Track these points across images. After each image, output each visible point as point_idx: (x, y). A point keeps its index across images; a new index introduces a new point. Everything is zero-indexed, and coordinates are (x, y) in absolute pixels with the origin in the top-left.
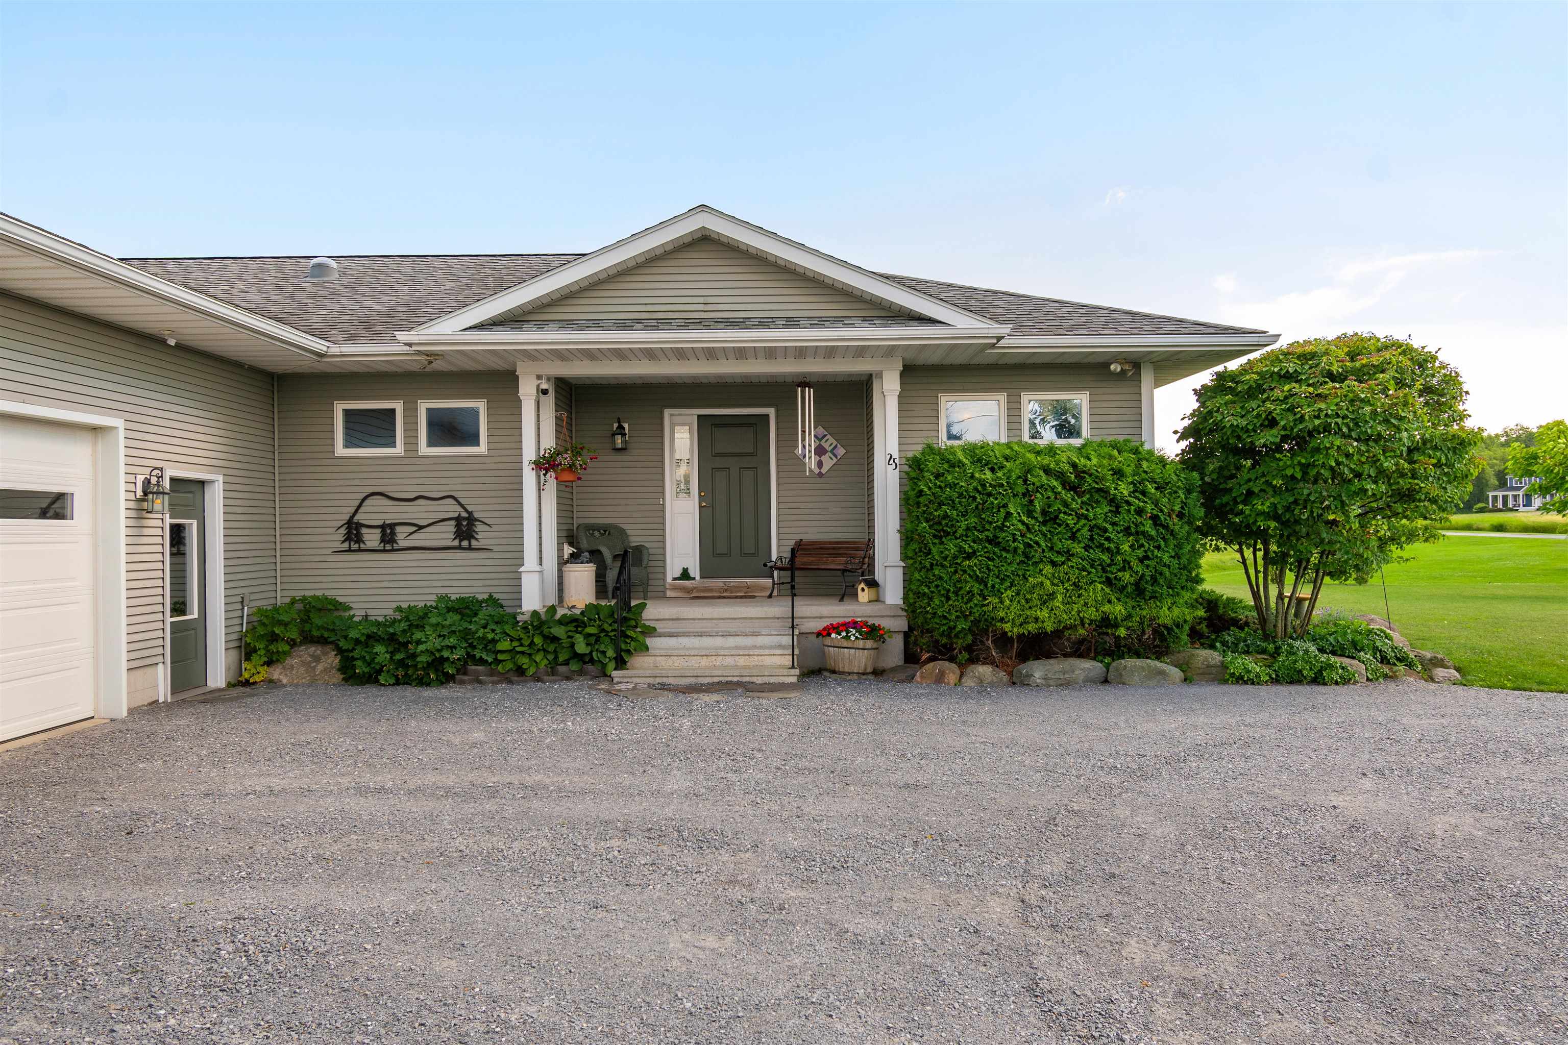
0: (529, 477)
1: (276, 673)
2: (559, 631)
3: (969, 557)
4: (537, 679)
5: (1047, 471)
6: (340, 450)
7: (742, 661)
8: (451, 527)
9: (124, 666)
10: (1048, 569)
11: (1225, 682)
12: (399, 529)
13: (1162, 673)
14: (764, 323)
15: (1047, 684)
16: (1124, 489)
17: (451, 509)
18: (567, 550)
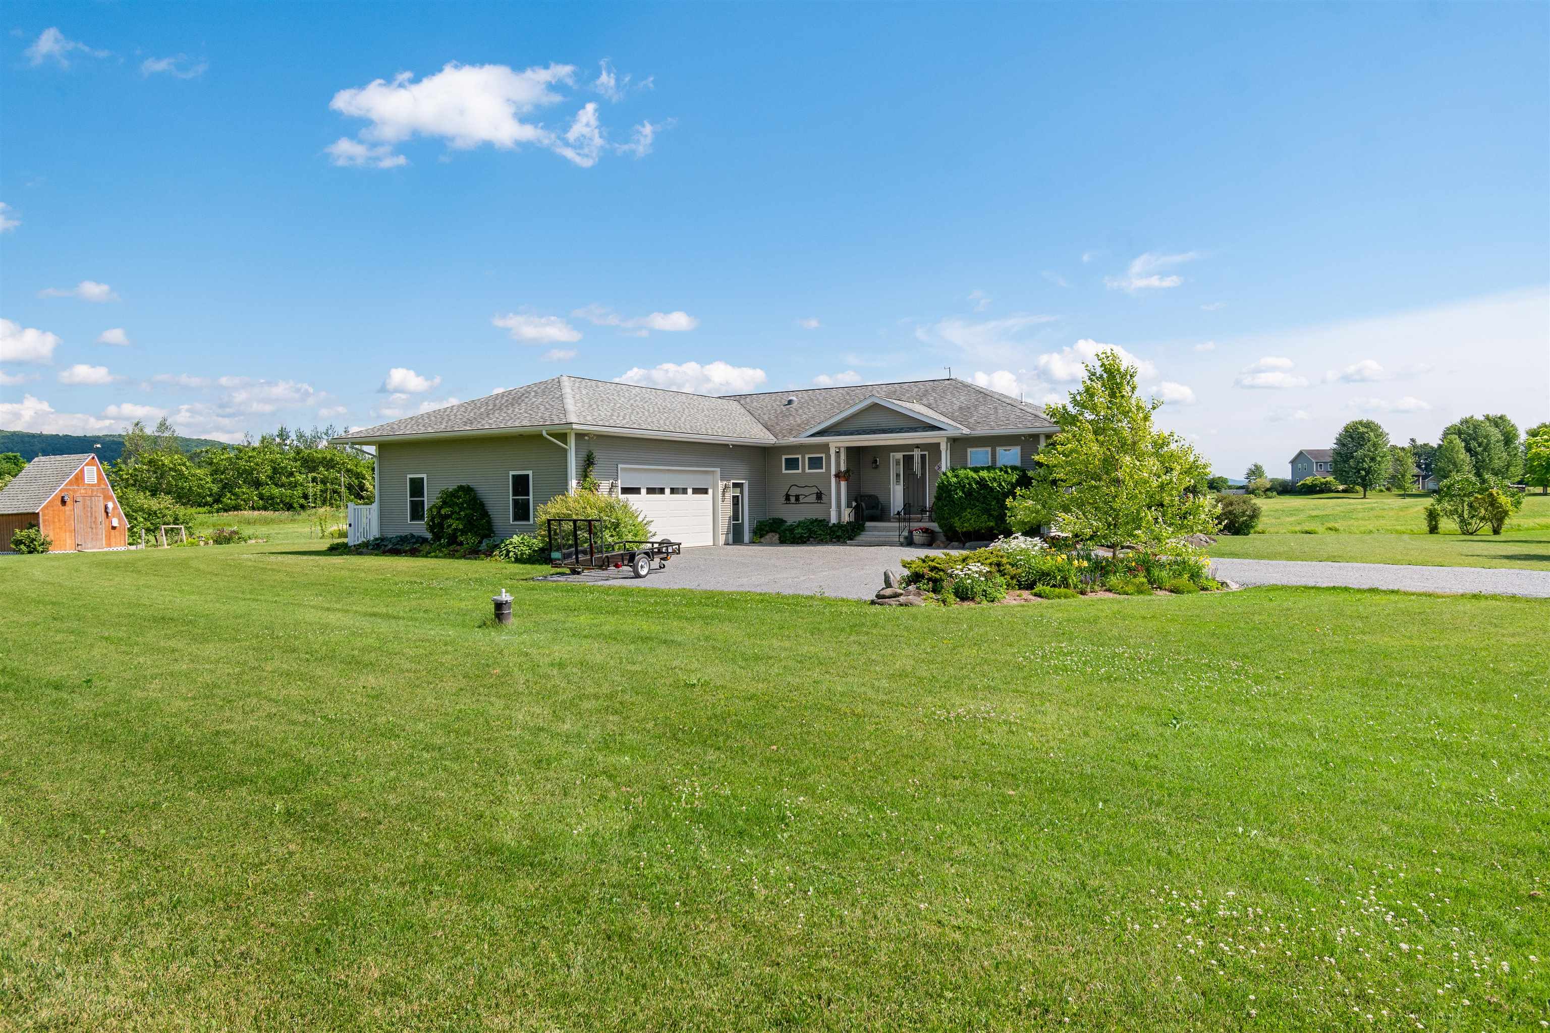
0: (833, 480)
1: (762, 540)
2: (835, 529)
3: (946, 507)
4: (826, 542)
6: (784, 471)
7: (887, 539)
8: (815, 496)
9: (720, 533)
10: (969, 511)
12: (800, 497)
14: (892, 431)
17: (816, 490)
18: (854, 504)
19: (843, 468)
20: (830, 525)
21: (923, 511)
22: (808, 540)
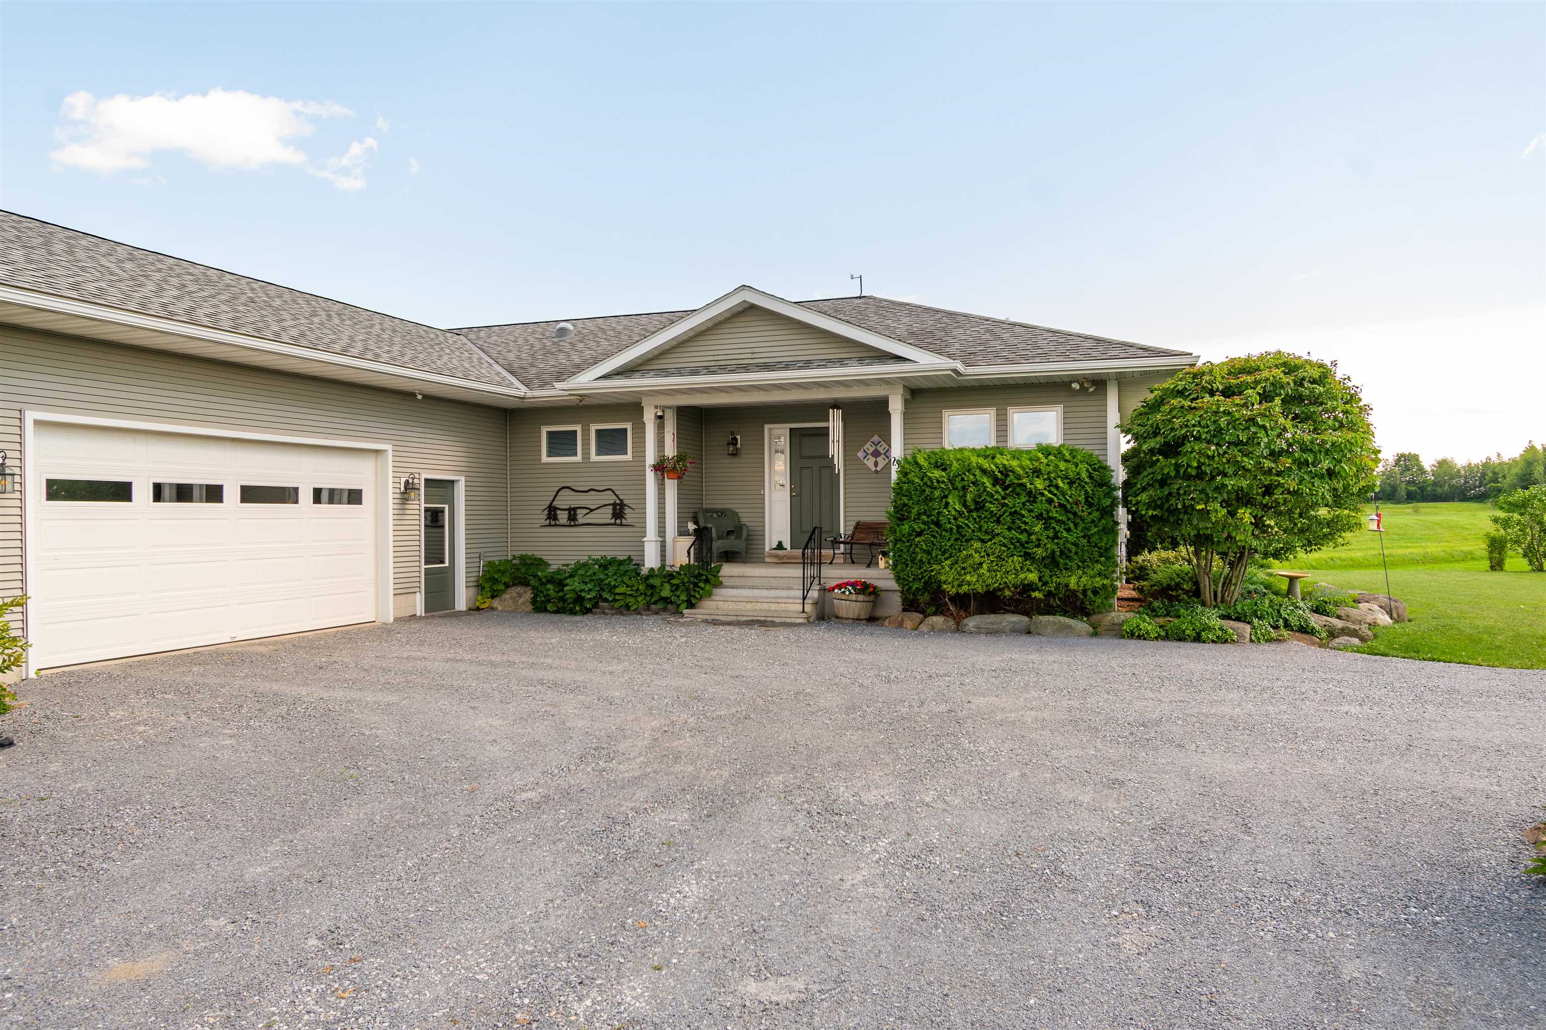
0: (650, 477)
1: (496, 603)
2: (655, 582)
3: (920, 534)
4: (637, 612)
5: (984, 471)
6: (545, 459)
7: (774, 607)
8: (609, 510)
9: (392, 592)
10: (977, 545)
11: (1123, 637)
12: (579, 511)
13: (1069, 627)
14: (787, 367)
15: (979, 631)
16: (1039, 484)
17: (610, 498)
18: (691, 527)
19: (670, 451)
20: (644, 571)
21: (835, 543)
22: (596, 605)
